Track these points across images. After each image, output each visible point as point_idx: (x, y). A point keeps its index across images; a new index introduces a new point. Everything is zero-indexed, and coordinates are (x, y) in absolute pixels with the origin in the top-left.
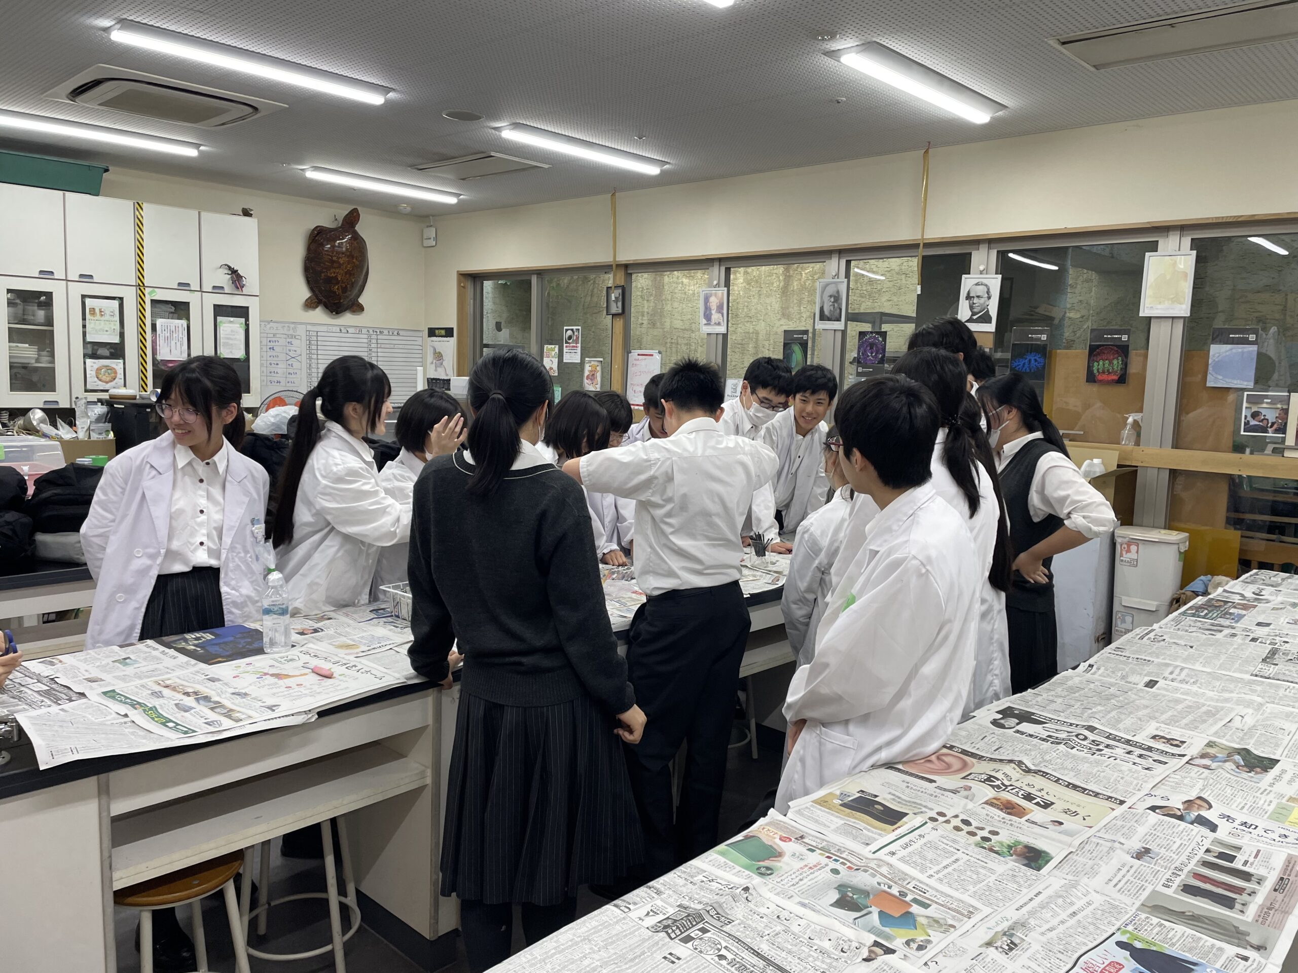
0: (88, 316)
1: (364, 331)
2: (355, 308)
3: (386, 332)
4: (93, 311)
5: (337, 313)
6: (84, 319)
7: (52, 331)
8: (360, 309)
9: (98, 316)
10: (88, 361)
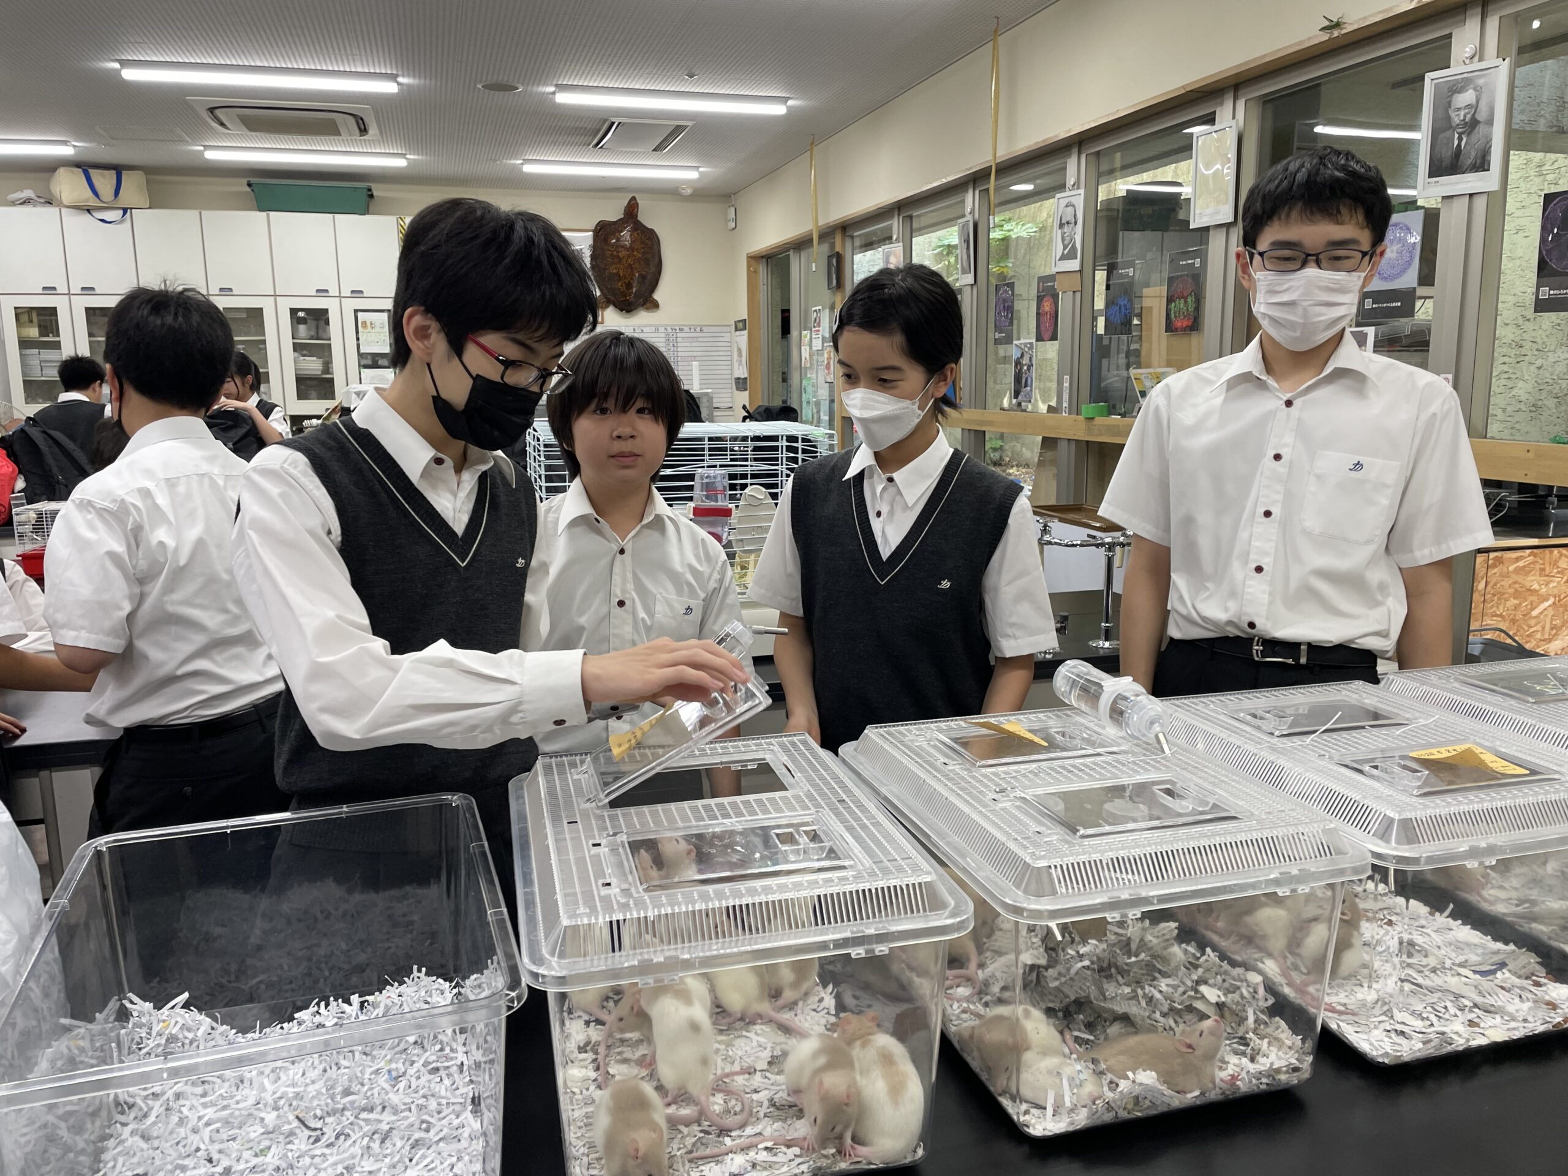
0: (360, 329)
1: (662, 329)
2: (648, 305)
3: (686, 329)
4: (364, 323)
5: (628, 311)
6: (357, 332)
7: (330, 345)
8: (655, 305)
9: (369, 329)
10: (363, 370)
